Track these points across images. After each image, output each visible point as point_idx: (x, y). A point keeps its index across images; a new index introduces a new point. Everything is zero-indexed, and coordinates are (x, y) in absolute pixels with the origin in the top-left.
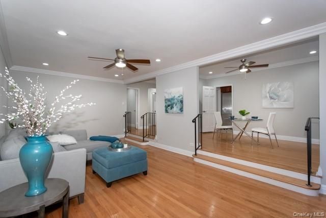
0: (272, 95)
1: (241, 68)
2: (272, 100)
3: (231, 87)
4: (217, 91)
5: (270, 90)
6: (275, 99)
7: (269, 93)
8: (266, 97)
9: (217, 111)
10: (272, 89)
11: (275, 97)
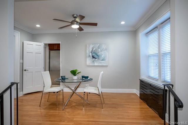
0: (93, 55)
1: (72, 23)
2: (94, 59)
3: (59, 44)
4: (45, 48)
5: (92, 50)
6: (96, 58)
7: (91, 52)
8: (90, 56)
9: (45, 70)
10: (94, 49)
11: (96, 56)
